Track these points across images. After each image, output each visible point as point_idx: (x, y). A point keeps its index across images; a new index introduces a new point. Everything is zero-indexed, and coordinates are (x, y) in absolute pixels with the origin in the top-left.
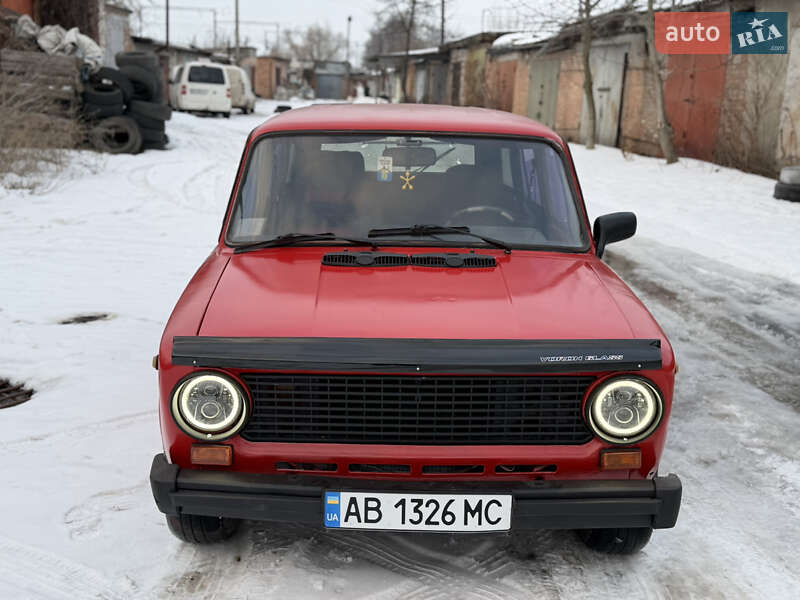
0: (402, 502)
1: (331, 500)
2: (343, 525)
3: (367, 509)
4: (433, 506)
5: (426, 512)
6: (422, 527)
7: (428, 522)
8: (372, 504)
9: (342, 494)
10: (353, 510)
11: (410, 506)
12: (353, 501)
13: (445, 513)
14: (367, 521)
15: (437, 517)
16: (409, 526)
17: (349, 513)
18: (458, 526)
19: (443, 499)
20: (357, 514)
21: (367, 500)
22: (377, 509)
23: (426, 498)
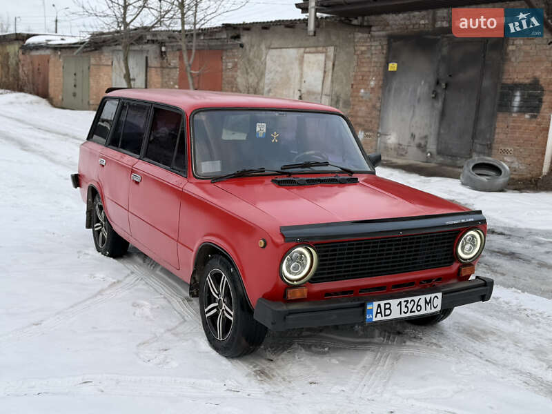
0: (400, 303)
1: (369, 307)
2: (374, 319)
3: (385, 309)
4: (413, 302)
5: (410, 306)
6: (409, 314)
7: (411, 312)
8: (387, 306)
9: (374, 303)
10: (379, 311)
11: (403, 304)
12: (379, 306)
13: (418, 306)
14: (385, 316)
15: (414, 309)
16: (403, 315)
17: (377, 313)
18: (423, 312)
19: (416, 298)
20: (381, 313)
21: (385, 304)
22: (389, 309)
23: (409, 299)
